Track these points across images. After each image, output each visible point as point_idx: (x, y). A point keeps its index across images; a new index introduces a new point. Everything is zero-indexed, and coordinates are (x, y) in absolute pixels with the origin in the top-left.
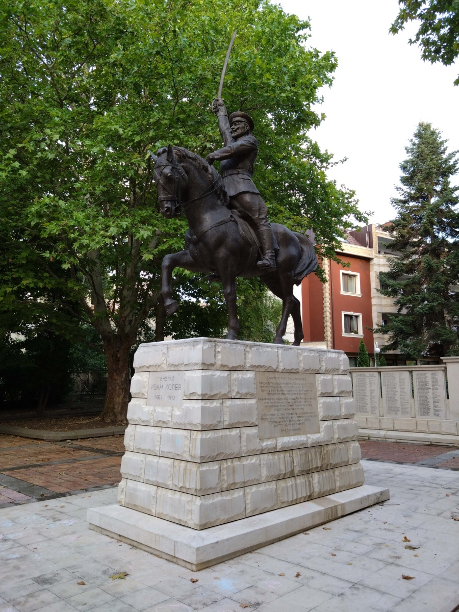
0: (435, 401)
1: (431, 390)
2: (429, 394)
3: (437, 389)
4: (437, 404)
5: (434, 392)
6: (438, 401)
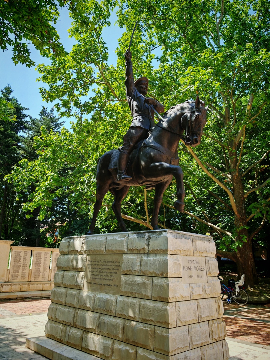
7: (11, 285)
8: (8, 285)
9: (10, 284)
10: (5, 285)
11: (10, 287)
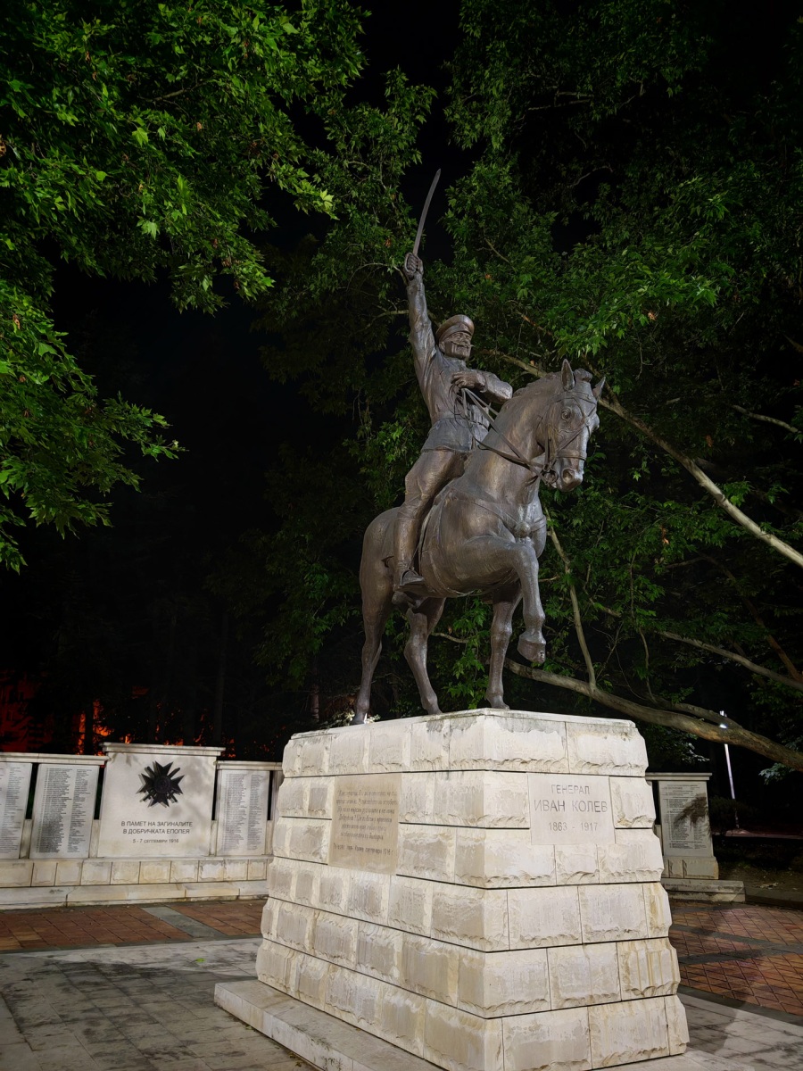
0: (74, 824)
1: (72, 802)
2: (65, 810)
3: (83, 800)
4: (77, 828)
5: (76, 806)
6: (79, 823)
7: (223, 863)
8: (214, 863)
9: (220, 861)
10: (209, 862)
11: (219, 867)
